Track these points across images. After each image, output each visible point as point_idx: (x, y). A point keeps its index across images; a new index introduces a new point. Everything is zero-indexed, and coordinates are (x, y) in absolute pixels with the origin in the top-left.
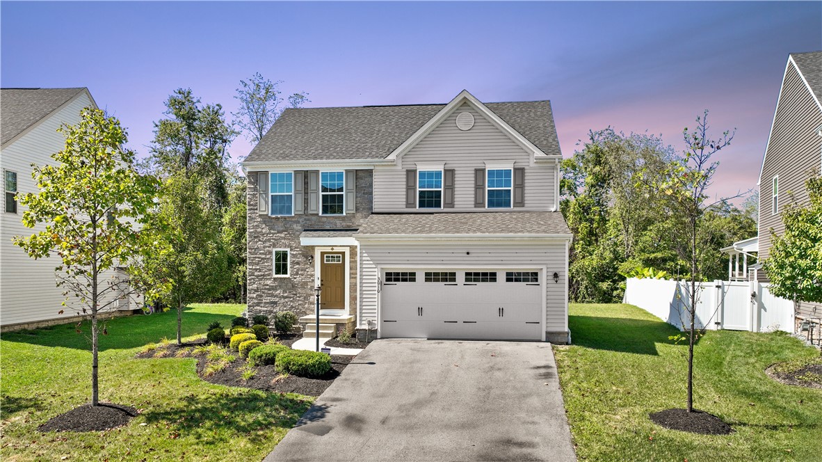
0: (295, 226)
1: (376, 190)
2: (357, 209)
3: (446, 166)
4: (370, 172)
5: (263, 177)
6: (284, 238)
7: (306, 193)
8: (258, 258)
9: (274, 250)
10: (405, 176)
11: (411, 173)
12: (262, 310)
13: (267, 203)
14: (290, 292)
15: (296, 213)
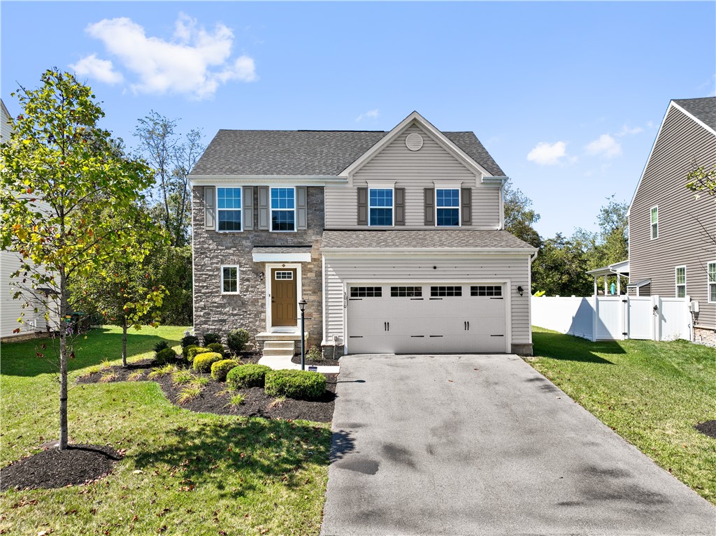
0: (244, 242)
1: (327, 207)
2: (309, 226)
3: (397, 185)
4: (321, 189)
5: (209, 191)
6: (233, 255)
7: (256, 209)
8: (205, 274)
9: (222, 267)
10: (356, 194)
11: (362, 191)
12: (211, 328)
13: (214, 218)
14: (239, 310)
15: (246, 229)
